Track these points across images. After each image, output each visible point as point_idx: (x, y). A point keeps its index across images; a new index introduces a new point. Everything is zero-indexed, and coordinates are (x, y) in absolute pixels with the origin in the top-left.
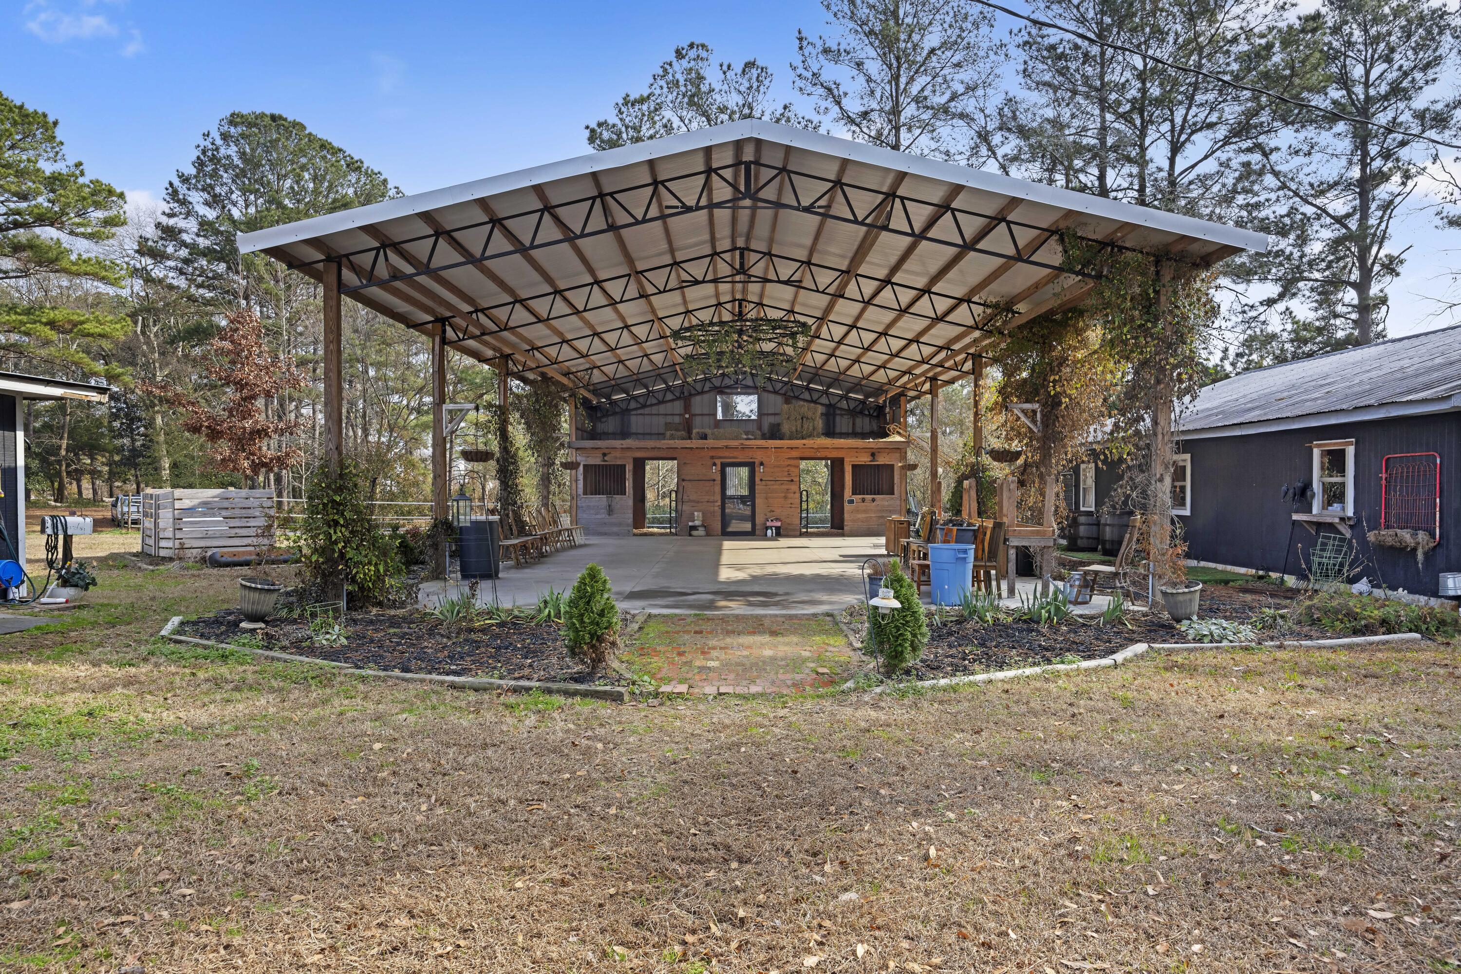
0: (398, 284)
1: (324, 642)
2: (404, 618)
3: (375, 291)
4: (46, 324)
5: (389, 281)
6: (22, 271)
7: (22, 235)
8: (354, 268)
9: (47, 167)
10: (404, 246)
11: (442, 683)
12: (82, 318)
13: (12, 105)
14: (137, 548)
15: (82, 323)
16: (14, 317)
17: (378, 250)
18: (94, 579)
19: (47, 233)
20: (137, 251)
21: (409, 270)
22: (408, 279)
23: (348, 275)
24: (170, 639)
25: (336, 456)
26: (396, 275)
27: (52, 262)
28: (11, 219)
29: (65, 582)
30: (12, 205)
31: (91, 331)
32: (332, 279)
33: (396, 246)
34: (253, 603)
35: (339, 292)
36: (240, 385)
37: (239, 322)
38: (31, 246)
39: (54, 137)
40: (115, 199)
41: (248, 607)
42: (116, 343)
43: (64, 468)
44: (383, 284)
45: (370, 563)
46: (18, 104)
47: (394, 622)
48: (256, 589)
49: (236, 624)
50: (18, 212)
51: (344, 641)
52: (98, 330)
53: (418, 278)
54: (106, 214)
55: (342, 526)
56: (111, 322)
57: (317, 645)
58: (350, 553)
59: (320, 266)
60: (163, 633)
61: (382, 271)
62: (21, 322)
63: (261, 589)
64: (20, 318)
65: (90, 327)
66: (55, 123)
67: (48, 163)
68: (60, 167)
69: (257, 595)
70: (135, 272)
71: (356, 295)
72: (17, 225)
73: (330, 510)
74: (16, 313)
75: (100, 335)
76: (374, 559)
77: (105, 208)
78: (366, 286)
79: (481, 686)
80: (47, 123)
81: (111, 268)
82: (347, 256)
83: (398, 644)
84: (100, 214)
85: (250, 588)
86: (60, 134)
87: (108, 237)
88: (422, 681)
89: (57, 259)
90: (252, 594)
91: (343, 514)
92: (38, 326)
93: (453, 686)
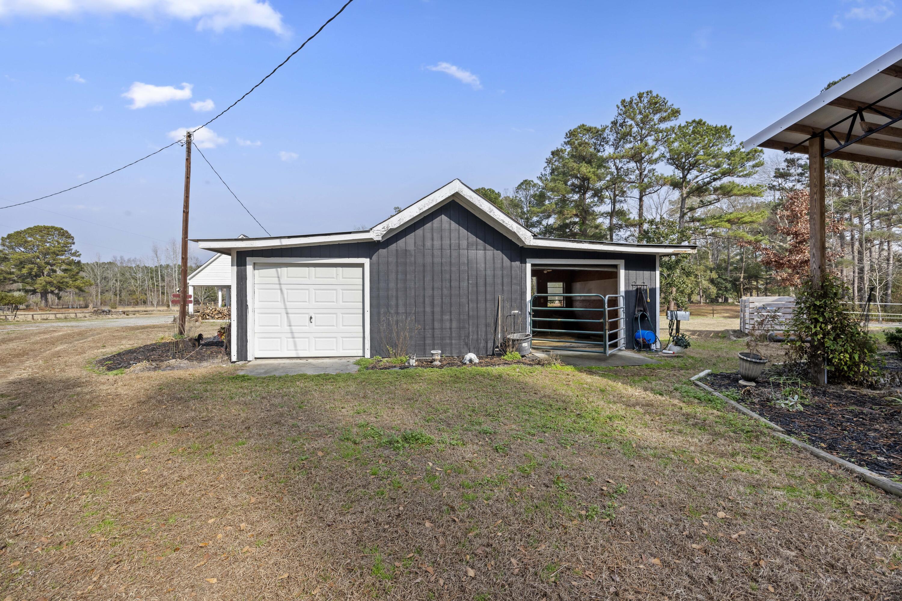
0: (874, 135)
1: (783, 405)
2: (874, 399)
3: (854, 147)
4: (726, 221)
5: (865, 136)
6: (717, 200)
7: (717, 184)
8: (834, 136)
9: (726, 149)
10: (880, 104)
11: (852, 472)
12: (743, 216)
13: (711, 127)
14: (737, 327)
15: (743, 217)
16: (713, 221)
17: (855, 116)
18: (689, 343)
19: (726, 180)
20: (774, 177)
21: (883, 120)
22: (884, 128)
23: (830, 143)
24: (694, 383)
25: (819, 273)
26: (872, 129)
27: (729, 192)
28: (712, 178)
29: (677, 344)
30: (713, 172)
31: (746, 221)
32: (816, 149)
33: (873, 108)
34: (746, 369)
35: (822, 157)
36: (796, 235)
37: (795, 198)
38: (721, 187)
39: (730, 135)
40: (758, 153)
41: (743, 371)
42: (760, 224)
43: (742, 287)
44: (860, 140)
45: (846, 351)
46: (714, 126)
47: (861, 401)
48: (747, 360)
49: (737, 380)
50: (715, 174)
51: (801, 408)
52: (750, 220)
53: (893, 125)
54: (754, 162)
55: (822, 323)
56: (757, 215)
57: (777, 407)
58: (828, 343)
59: (807, 143)
60: (692, 379)
61: (858, 130)
62: (716, 223)
63: (750, 361)
64: (715, 221)
65: (747, 219)
66: (730, 128)
67: (728, 148)
68: (734, 147)
69: (748, 364)
70: (772, 188)
71: (838, 154)
72: (715, 180)
73: (812, 312)
74: (715, 219)
75: (750, 222)
76: (850, 350)
77: (754, 159)
78: (845, 146)
79: (893, 490)
80: (726, 129)
81: (757, 188)
82: (828, 129)
83: (848, 420)
84: (751, 163)
85: (743, 359)
86: (732, 133)
87: (754, 173)
88: (833, 463)
89: (731, 190)
90: (745, 363)
91: (823, 314)
92: (723, 223)
93: (863, 479)
